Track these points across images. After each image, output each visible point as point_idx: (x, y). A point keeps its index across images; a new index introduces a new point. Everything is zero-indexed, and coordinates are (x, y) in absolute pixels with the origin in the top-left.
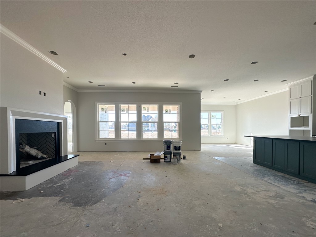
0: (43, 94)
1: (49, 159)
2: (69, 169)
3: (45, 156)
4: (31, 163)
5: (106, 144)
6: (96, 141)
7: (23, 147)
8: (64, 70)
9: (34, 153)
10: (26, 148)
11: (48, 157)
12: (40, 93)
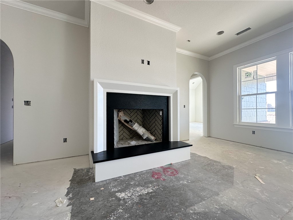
0: (146, 62)
1: (155, 142)
2: (171, 164)
3: (152, 138)
4: (133, 143)
5: (254, 132)
6: (235, 126)
7: (131, 124)
8: (176, 29)
9: (142, 132)
10: (134, 126)
11: (155, 140)
12: (143, 62)
